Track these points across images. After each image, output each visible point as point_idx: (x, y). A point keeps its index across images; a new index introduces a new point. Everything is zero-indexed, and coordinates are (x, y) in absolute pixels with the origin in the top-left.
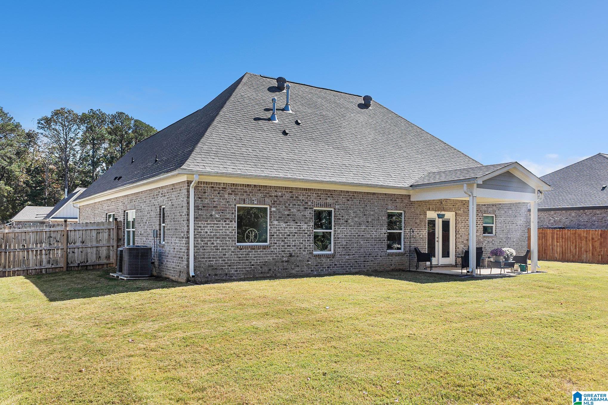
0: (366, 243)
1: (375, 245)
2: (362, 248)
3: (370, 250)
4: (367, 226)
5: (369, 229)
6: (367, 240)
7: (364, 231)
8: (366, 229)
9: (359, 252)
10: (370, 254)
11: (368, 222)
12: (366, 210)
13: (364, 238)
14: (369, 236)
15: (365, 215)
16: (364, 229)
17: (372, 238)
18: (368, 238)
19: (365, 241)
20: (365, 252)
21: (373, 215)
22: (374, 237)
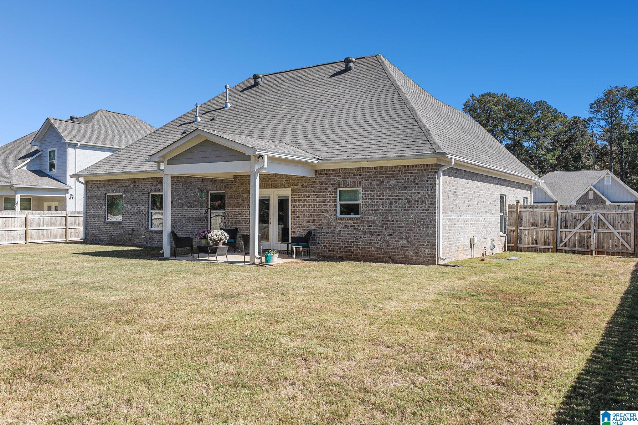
0: (188, 222)
1: (196, 224)
2: (184, 226)
3: (191, 228)
4: (189, 207)
5: (190, 209)
6: (188, 220)
7: (186, 211)
8: (188, 209)
9: (182, 230)
10: (191, 233)
11: (189, 203)
12: (188, 192)
13: (187, 218)
14: (190, 216)
15: (187, 197)
16: (186, 209)
17: (193, 218)
18: (189, 218)
19: (187, 221)
20: (186, 231)
21: (194, 196)
22: (194, 217)
